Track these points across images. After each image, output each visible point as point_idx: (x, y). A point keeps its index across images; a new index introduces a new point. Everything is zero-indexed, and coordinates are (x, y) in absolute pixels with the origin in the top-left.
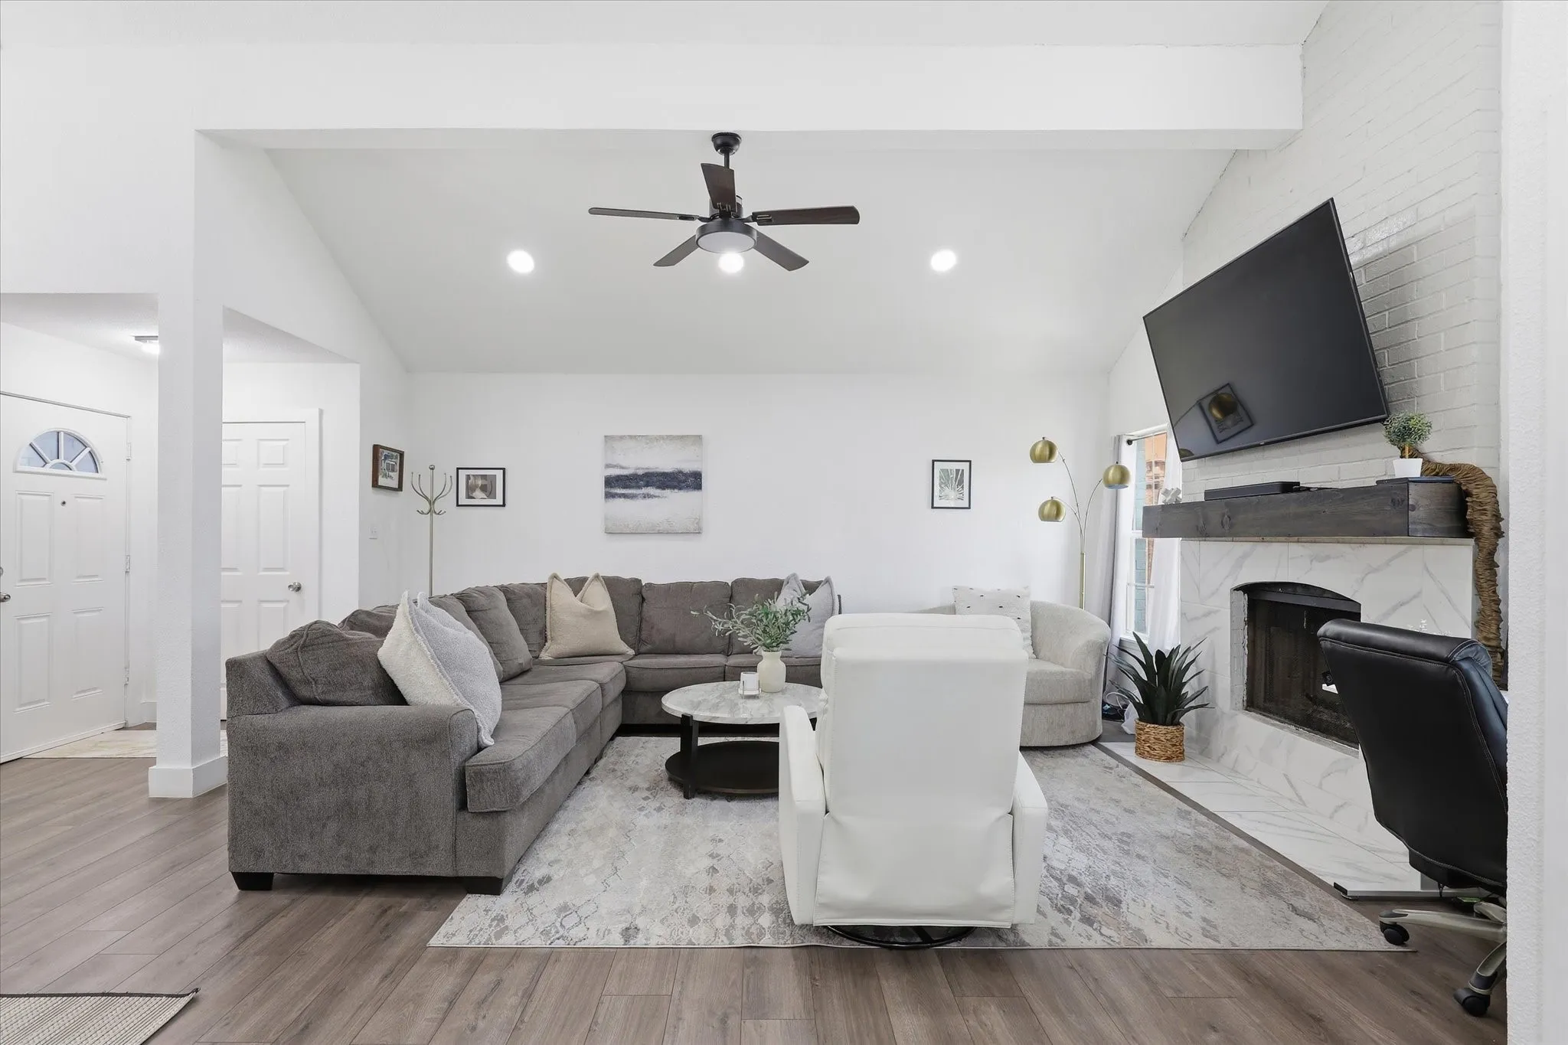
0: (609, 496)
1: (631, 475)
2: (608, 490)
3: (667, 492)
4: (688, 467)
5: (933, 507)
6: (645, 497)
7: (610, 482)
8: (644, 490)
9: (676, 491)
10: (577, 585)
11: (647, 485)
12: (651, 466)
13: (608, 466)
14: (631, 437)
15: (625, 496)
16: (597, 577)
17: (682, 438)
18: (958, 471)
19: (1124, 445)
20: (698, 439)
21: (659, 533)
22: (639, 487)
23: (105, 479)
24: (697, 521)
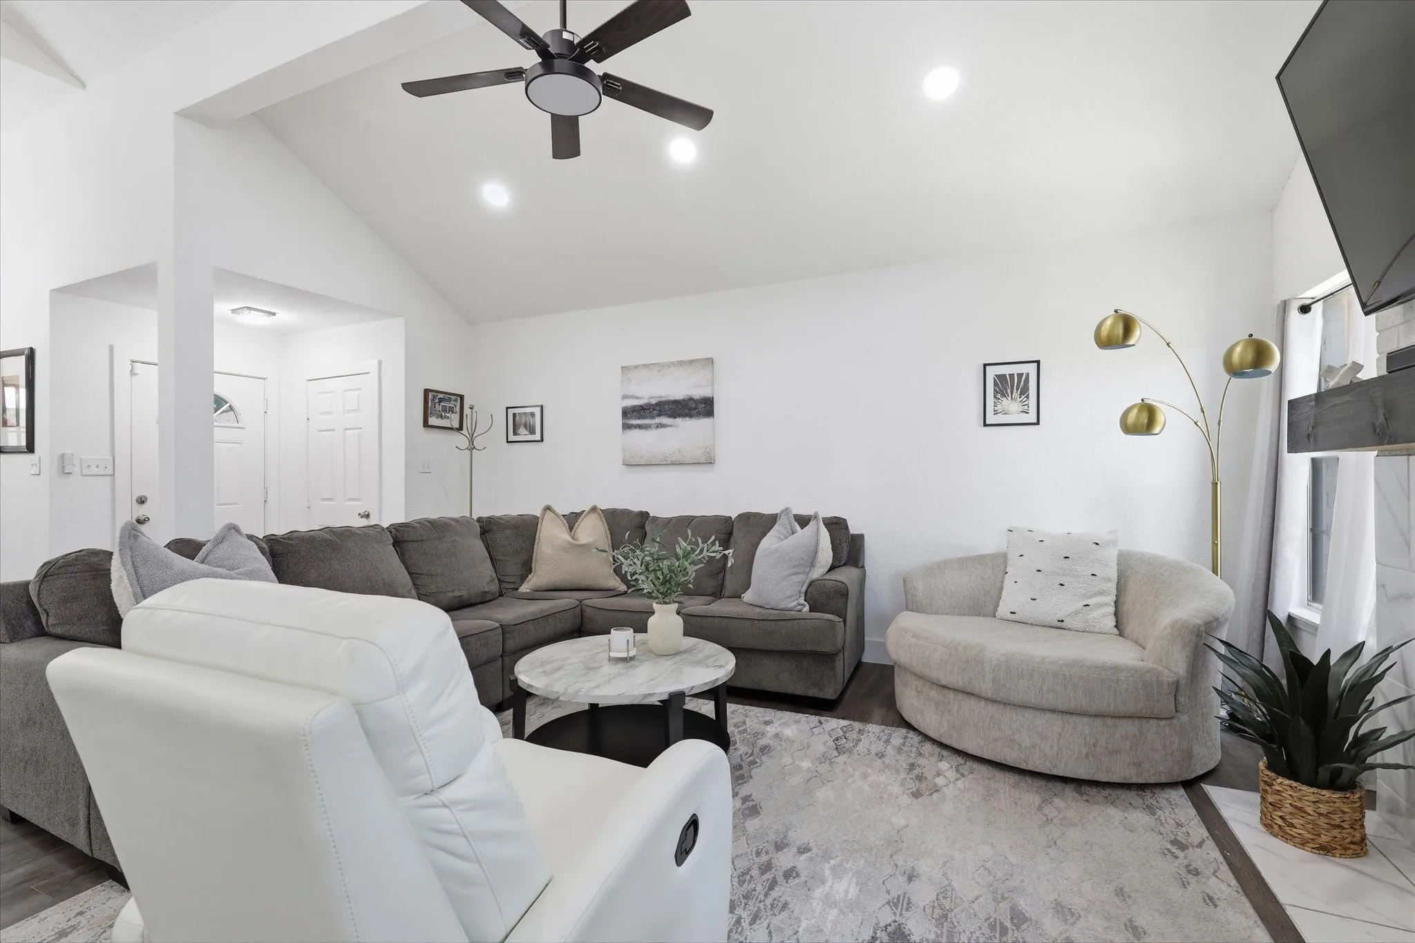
0: (626, 427)
1: (646, 405)
2: (624, 421)
3: (679, 421)
4: (699, 393)
5: (985, 425)
6: (657, 427)
7: (626, 413)
8: (658, 420)
9: (687, 419)
10: (572, 520)
11: (659, 415)
12: (664, 394)
13: (625, 397)
14: (645, 366)
15: (640, 427)
16: (594, 509)
17: (691, 362)
18: (1020, 375)
19: (1294, 315)
20: (710, 361)
21: (673, 464)
22: (653, 418)
23: (244, 428)
24: (708, 450)
